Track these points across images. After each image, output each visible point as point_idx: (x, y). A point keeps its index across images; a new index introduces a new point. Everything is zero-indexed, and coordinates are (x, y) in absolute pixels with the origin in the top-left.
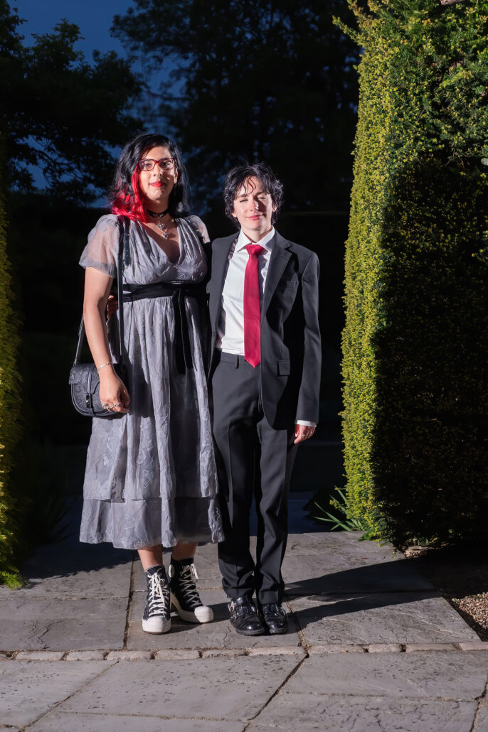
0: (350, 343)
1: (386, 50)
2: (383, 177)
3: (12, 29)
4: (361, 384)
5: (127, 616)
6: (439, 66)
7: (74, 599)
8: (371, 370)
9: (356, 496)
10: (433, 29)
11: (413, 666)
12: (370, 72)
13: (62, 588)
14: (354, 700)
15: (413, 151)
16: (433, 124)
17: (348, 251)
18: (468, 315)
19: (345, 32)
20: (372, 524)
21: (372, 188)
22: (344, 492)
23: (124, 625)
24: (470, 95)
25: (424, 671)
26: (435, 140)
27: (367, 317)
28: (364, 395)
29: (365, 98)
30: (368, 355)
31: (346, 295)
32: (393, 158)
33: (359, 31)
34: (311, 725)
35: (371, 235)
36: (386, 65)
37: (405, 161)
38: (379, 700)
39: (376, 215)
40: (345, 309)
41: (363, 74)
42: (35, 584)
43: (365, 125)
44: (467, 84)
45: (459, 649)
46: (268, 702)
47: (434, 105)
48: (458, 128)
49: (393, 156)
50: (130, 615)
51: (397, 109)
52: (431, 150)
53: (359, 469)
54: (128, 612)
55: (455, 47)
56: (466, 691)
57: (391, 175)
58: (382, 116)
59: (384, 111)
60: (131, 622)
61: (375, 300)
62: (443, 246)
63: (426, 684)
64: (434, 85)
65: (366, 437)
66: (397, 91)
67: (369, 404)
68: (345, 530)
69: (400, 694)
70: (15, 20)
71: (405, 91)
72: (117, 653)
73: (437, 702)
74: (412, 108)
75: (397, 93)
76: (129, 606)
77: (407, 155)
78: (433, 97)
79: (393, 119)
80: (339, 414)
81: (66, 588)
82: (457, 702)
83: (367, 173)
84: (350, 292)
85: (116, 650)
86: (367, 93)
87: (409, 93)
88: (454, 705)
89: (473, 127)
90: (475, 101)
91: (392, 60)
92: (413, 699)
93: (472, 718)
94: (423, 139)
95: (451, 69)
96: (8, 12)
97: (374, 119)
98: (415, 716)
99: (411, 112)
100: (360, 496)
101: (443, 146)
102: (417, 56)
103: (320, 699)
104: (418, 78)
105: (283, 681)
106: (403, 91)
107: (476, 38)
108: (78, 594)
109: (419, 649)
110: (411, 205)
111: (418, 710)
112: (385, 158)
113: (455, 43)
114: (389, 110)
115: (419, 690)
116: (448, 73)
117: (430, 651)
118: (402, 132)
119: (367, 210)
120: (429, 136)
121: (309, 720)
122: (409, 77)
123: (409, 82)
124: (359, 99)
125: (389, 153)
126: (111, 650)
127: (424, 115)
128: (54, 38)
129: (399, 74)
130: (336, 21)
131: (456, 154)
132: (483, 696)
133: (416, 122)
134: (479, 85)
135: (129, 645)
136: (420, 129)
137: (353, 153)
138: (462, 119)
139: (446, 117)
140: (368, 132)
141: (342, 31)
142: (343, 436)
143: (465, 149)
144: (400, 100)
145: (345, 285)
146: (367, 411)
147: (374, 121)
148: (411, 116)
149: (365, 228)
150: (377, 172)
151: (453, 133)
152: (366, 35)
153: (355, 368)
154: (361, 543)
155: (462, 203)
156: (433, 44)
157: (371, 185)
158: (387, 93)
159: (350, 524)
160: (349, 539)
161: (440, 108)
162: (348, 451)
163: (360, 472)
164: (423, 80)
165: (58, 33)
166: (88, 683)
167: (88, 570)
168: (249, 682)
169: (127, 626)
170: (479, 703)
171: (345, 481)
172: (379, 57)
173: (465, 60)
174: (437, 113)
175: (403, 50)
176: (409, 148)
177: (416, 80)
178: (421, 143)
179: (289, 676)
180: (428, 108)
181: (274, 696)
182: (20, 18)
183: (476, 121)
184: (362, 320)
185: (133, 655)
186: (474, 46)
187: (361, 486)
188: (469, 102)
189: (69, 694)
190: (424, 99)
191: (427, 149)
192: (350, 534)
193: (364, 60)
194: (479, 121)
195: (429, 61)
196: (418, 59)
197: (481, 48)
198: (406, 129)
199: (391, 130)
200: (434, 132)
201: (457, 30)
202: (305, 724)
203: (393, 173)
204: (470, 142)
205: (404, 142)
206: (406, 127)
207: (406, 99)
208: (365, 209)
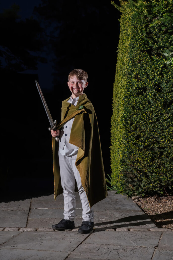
0: (114, 121)
1: (130, 13)
2: (127, 59)
4: (118, 135)
5: (28, 216)
6: (149, 19)
7: (9, 210)
8: (121, 130)
9: (114, 177)
10: (147, 6)
11: (132, 236)
12: (124, 21)
13: (5, 206)
14: (109, 246)
15: (139, 50)
16: (146, 40)
17: (114, 87)
18: (157, 110)
19: (116, 7)
20: (120, 187)
21: (123, 63)
22: (110, 176)
23: (27, 220)
24: (160, 30)
25: (136, 237)
26: (147, 46)
27: (120, 110)
28: (118, 139)
29: (122, 31)
30: (120, 124)
31: (113, 103)
32: (131, 52)
33: (121, 7)
34: (93, 254)
35: (123, 80)
36: (130, 18)
37: (136, 53)
38: (119, 247)
39: (125, 73)
40: (113, 108)
41: (122, 22)
43: (122, 41)
44: (159, 26)
45: (149, 230)
46: (78, 246)
47: (147, 33)
48: (155, 42)
49: (131, 51)
50: (29, 216)
51: (133, 34)
52: (145, 50)
53: (116, 167)
54: (28, 215)
55: (155, 12)
56: (151, 244)
57: (130, 58)
58: (128, 37)
59: (128, 35)
60: (29, 219)
61: (123, 104)
62: (149, 85)
63: (137, 242)
64: (147, 26)
65: (119, 155)
66: (133, 27)
67: (120, 142)
68: (110, 190)
69: (126, 245)
71: (137, 28)
72: (23, 229)
73: (140, 248)
74: (139, 34)
75: (133, 28)
76: (29, 213)
77: (136, 51)
78: (147, 30)
79: (132, 38)
80: (109, 147)
82: (147, 248)
83: (122, 58)
84: (115, 102)
85: (23, 228)
86: (123, 29)
87: (138, 28)
88: (146, 249)
89: (161, 41)
90: (162, 32)
91: (132, 16)
92: (131, 246)
93: (153, 253)
94: (142, 45)
95: (154, 20)
97: (125, 38)
98: (132, 252)
99: (138, 35)
100: (116, 177)
101: (150, 48)
102: (141, 15)
103: (97, 246)
104: (141, 23)
105: (84, 239)
106: (136, 27)
107: (163, 9)
108: (10, 209)
109: (135, 230)
110: (137, 70)
111: (133, 250)
112: (128, 52)
113: (155, 11)
114: (131, 35)
115: (134, 244)
116: (152, 22)
117: (139, 231)
118: (135, 43)
119: (122, 71)
120: (145, 44)
121: (93, 252)
122: (138, 23)
123: (138, 24)
124: (120, 31)
125: (130, 50)
126: (21, 228)
127: (143, 37)
129: (134, 21)
130: (112, 3)
131: (155, 51)
132: (157, 246)
133: (140, 39)
134: (162, 27)
135: (28, 226)
136: (141, 42)
137: (117, 51)
138: (157, 39)
139: (151, 38)
140: (123, 43)
141: (114, 7)
142: (110, 155)
143: (158, 50)
144: (134, 31)
145: (113, 100)
146: (119, 145)
147: (125, 39)
148: (138, 37)
149: (121, 78)
150: (125, 57)
151: (153, 43)
152: (123, 8)
153: (116, 129)
154: (116, 194)
155: (156, 69)
156: (147, 11)
157: (123, 62)
158: (130, 28)
159: (112, 188)
160: (112, 193)
162: (112, 161)
163: (117, 168)
164: (143, 24)
166: (12, 238)
167: (14, 201)
168: (71, 239)
169: (28, 220)
170: (155, 249)
171: (111, 172)
172: (127, 15)
173: (159, 17)
174: (148, 36)
175: (136, 13)
176: (137, 48)
177: (141, 24)
178: (142, 47)
179: (86, 238)
180: (145, 34)
181: (80, 244)
183: (162, 40)
184: (119, 112)
185: (29, 230)
186: (162, 12)
187: (116, 173)
188: (159, 32)
189: (4, 242)
190: (143, 31)
191: (144, 49)
192: (112, 191)
193: (122, 17)
194: (163, 40)
195: (145, 17)
196: (142, 16)
197: (164, 13)
198: (136, 41)
199: (131, 42)
200: (146, 43)
201: (156, 6)
202: (91, 254)
203: (131, 57)
204: (160, 47)
205: (136, 46)
206: (137, 41)
207: (137, 31)
208: (121, 71)
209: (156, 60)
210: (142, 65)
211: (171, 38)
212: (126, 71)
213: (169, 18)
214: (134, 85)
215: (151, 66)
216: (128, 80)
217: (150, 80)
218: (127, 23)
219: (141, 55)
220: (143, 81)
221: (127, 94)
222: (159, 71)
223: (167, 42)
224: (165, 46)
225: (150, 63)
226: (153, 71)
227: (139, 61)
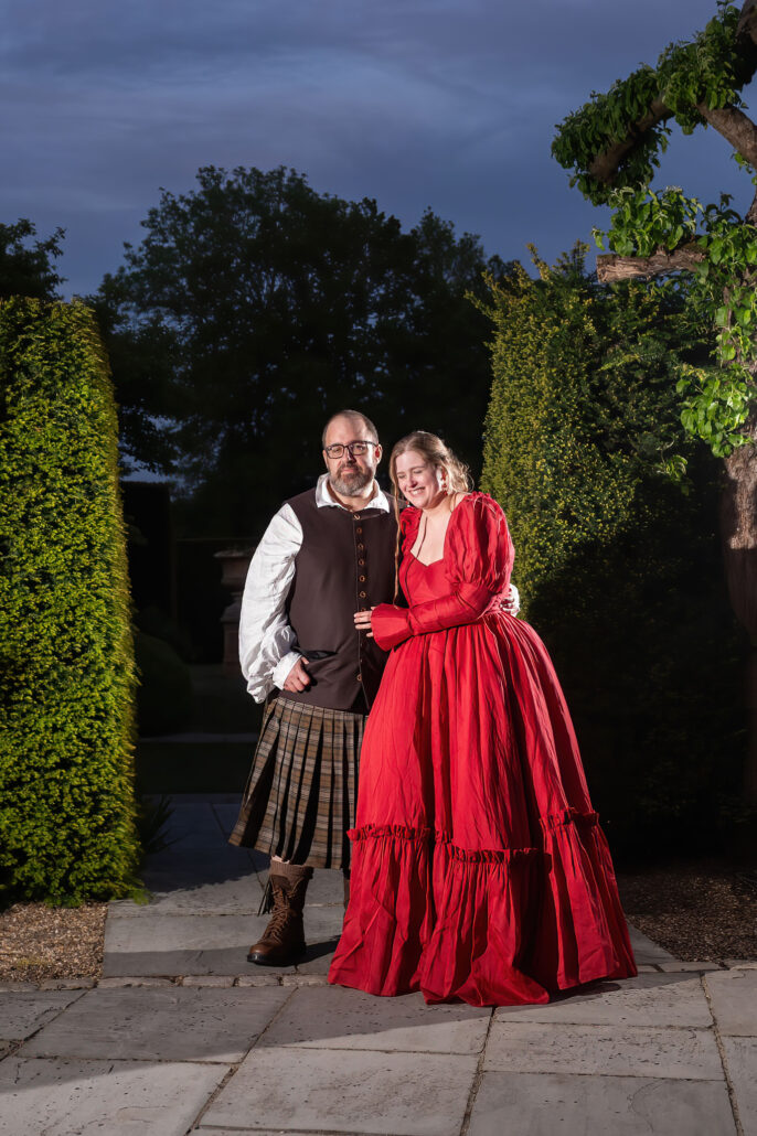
1: (540, 329)
2: (539, 463)
3: (51, 289)
6: (597, 347)
7: (213, 915)
12: (514, 350)
13: (194, 902)
15: (570, 436)
16: (591, 408)
19: (477, 306)
21: (519, 473)
24: (629, 379)
26: (593, 425)
32: (549, 442)
33: (494, 307)
35: (520, 522)
36: (540, 346)
37: (563, 446)
39: (527, 501)
41: (500, 352)
42: (161, 898)
43: (504, 406)
47: (593, 388)
51: (554, 391)
52: (589, 435)
57: (548, 461)
58: (535, 398)
59: (537, 393)
62: (602, 536)
64: (592, 368)
66: (554, 372)
70: (55, 279)
71: (564, 372)
74: (570, 391)
75: (555, 375)
77: (564, 440)
78: (592, 379)
79: (550, 401)
81: (198, 903)
86: (508, 372)
87: (567, 374)
89: (633, 412)
90: (635, 385)
91: (550, 340)
94: (581, 423)
95: (611, 351)
96: (46, 270)
97: (522, 400)
99: (569, 395)
101: (602, 431)
102: (576, 336)
104: (576, 359)
106: (562, 372)
107: (636, 319)
108: (215, 910)
110: (567, 493)
113: (615, 324)
114: (545, 392)
120: (588, 420)
122: (567, 358)
123: (568, 363)
124: (491, 377)
125: (547, 437)
127: (583, 398)
128: (97, 299)
129: (557, 355)
130: (469, 295)
132: (715, 1023)
133: (575, 405)
134: (635, 370)
136: (578, 413)
138: (621, 404)
139: (605, 401)
141: (473, 306)
143: (624, 435)
144: (557, 382)
147: (523, 403)
150: (529, 456)
151: (612, 417)
152: (506, 311)
155: (621, 491)
156: (594, 324)
161: (598, 392)
164: (581, 362)
165: (103, 294)
172: (530, 334)
173: (625, 342)
174: (596, 396)
176: (566, 432)
177: (575, 361)
178: (579, 427)
180: (586, 389)
182: (60, 277)
183: (636, 406)
186: (635, 328)
188: (628, 385)
190: (582, 381)
191: (585, 434)
193: (503, 336)
195: (588, 340)
196: (577, 340)
197: (642, 330)
199: (550, 413)
200: (592, 416)
201: (616, 311)
203: (550, 457)
204: (629, 428)
205: (562, 426)
206: (564, 411)
207: (564, 381)
208: (509, 495)
209: (622, 466)
210: (581, 479)
211: (661, 400)
212: (532, 497)
213: (655, 344)
214: (559, 538)
215: (605, 481)
216: (542, 522)
217: (604, 522)
218: (531, 358)
219: (576, 452)
220: (585, 526)
221: (541, 562)
222: (628, 495)
223: (650, 412)
224: (644, 424)
225: (605, 473)
226: (612, 496)
227: (573, 470)
